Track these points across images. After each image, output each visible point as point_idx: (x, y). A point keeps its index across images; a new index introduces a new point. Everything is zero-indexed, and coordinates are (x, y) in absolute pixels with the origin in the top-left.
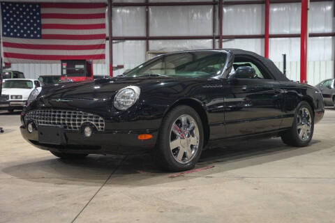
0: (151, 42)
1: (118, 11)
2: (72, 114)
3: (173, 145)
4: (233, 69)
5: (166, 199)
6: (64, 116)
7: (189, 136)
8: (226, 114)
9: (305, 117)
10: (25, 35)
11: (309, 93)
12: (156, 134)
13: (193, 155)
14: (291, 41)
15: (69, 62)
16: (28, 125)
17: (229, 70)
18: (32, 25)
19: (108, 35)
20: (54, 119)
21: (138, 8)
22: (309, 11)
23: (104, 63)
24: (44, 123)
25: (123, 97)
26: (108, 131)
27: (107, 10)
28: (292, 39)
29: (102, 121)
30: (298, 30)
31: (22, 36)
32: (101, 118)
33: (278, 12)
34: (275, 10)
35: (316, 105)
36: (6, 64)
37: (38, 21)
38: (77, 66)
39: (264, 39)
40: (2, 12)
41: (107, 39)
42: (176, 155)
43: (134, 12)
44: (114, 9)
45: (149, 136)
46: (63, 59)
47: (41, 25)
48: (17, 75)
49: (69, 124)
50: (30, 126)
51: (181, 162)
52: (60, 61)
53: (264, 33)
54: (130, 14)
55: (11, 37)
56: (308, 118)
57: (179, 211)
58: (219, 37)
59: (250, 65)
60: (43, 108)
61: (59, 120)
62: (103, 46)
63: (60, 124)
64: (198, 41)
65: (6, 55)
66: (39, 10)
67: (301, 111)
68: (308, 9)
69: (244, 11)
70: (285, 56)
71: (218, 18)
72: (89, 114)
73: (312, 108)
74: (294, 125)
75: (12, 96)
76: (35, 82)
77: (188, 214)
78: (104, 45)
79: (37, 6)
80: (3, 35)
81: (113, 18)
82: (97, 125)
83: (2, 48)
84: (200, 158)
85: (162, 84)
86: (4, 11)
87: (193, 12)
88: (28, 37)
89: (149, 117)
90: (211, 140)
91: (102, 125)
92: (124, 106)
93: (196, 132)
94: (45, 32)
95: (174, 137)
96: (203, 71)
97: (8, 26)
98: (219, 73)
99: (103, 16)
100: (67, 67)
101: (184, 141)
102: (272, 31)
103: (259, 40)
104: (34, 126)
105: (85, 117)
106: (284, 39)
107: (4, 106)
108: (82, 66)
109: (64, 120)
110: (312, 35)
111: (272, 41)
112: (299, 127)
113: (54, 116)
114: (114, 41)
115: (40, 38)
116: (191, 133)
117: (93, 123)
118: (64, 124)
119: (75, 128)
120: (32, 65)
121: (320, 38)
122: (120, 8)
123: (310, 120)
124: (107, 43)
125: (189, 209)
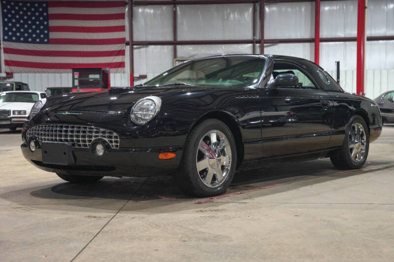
0: (179, 47)
1: (140, 10)
2: (82, 129)
3: (201, 166)
4: (272, 77)
5: (191, 227)
6: (72, 132)
7: (219, 156)
8: (264, 130)
9: (358, 134)
10: (30, 40)
11: (363, 106)
12: (180, 152)
13: (224, 177)
14: (346, 46)
15: (82, 71)
16: (30, 142)
17: (267, 78)
18: (38, 27)
19: (128, 39)
20: (61, 136)
21: (164, 7)
22: (366, 10)
23: (124, 73)
24: (48, 140)
25: (141, 109)
26: (124, 149)
27: (127, 9)
28: (347, 43)
29: (116, 137)
30: (354, 33)
31: (26, 41)
32: (115, 134)
33: (330, 11)
34: (327, 8)
35: (371, 120)
36: (7, 73)
37: (45, 23)
38: (91, 76)
39: (313, 44)
40: (3, 12)
41: (127, 44)
42: (204, 177)
43: (159, 12)
44: (135, 8)
45: (171, 155)
46: (75, 68)
47: (49, 27)
48: (20, 86)
49: (78, 141)
50: (32, 144)
51: (210, 186)
52: (71, 70)
53: (313, 37)
54: (155, 14)
55: (13, 41)
56: (362, 135)
57: (205, 240)
58: (260, 41)
59: (292, 73)
60: (48, 122)
61: (66, 136)
62: (121, 53)
63: (67, 141)
64: (235, 46)
65: (7, 63)
66: (46, 10)
67: (354, 128)
68: (365, 8)
69: (289, 10)
70: (338, 63)
71: (259, 18)
72: (102, 130)
73: (368, 124)
74: (345, 143)
75: (14, 112)
76: (41, 94)
77: (216, 244)
78: (124, 51)
79: (44, 5)
80: (4, 40)
81: (134, 19)
82: (111, 142)
83: (3, 55)
84: (233, 182)
85: (189, 94)
86: (5, 11)
87: (229, 11)
88: (34, 42)
89: (172, 133)
90: (246, 160)
91: (116, 142)
92: (142, 120)
93: (228, 150)
94: (53, 35)
95: (201, 156)
96: (237, 79)
97: (10, 29)
98: (255, 81)
99: (121, 16)
100: (79, 77)
101: (213, 161)
102: (324, 34)
103: (308, 45)
104: (37, 143)
105: (96, 132)
106: (337, 43)
107: (4, 123)
108: (97, 76)
109: (72, 136)
110: (371, 39)
111: (323, 46)
112: (351, 146)
113: (61, 131)
114: (135, 46)
115: (48, 43)
116: (222, 152)
117: (106, 139)
118: (72, 141)
119: (85, 146)
120: (38, 75)
121: (381, 41)
122: (143, 7)
123: (365, 137)
124: (127, 49)
125: (216, 238)
